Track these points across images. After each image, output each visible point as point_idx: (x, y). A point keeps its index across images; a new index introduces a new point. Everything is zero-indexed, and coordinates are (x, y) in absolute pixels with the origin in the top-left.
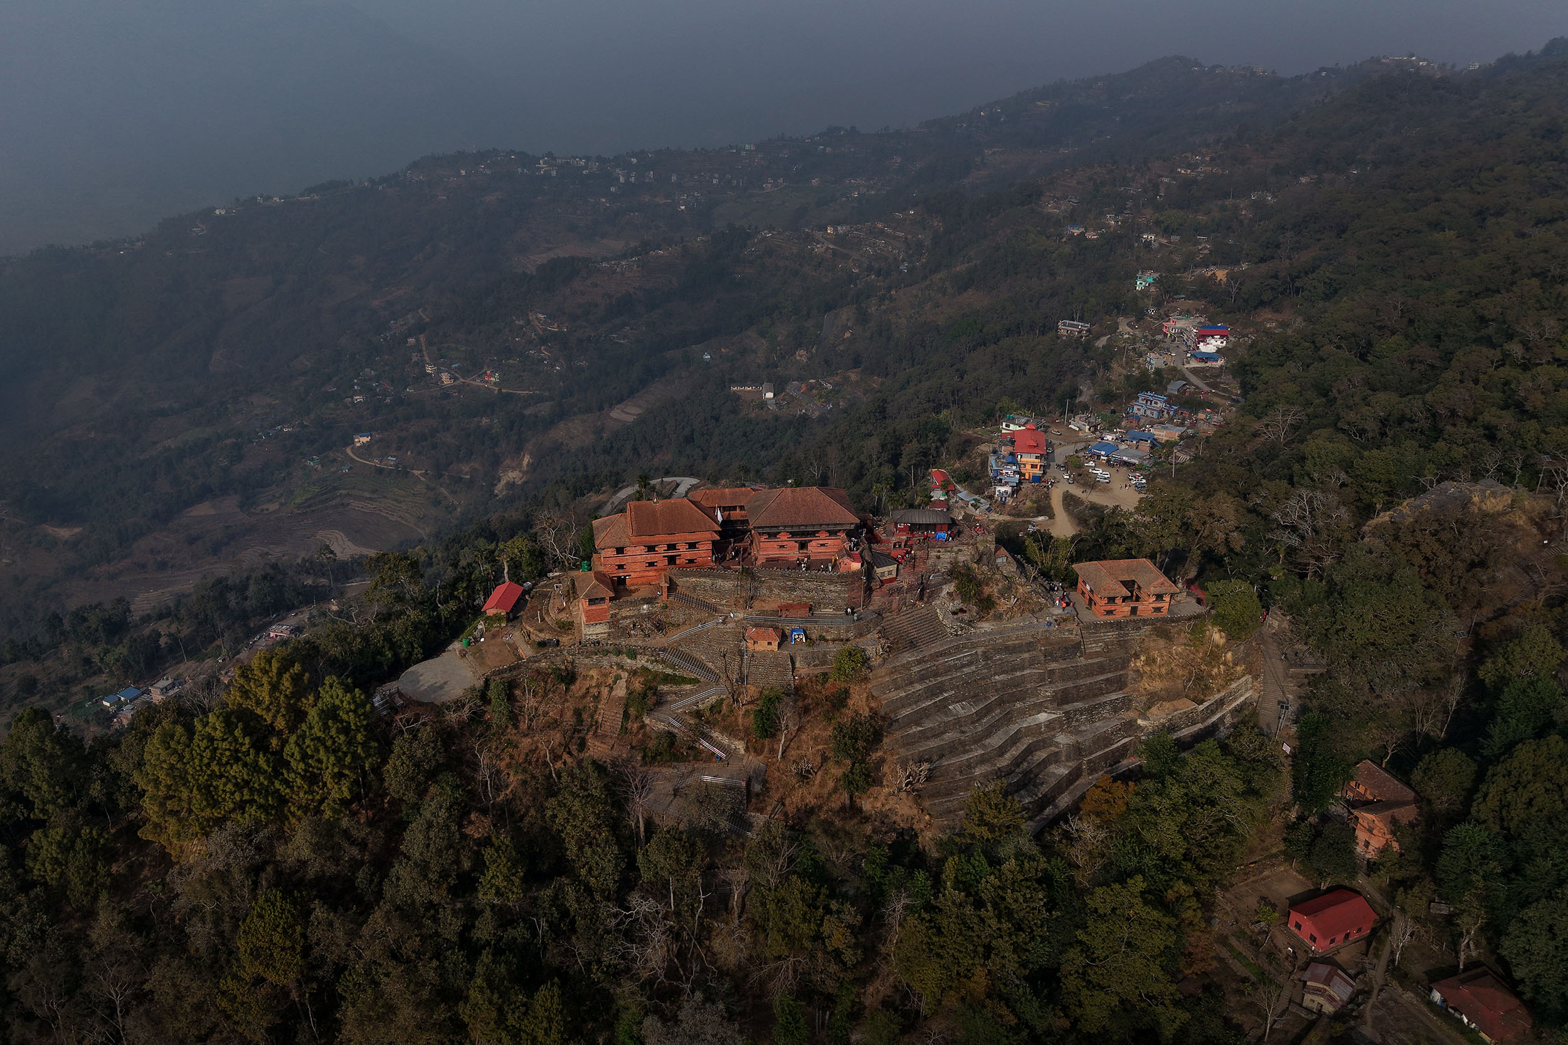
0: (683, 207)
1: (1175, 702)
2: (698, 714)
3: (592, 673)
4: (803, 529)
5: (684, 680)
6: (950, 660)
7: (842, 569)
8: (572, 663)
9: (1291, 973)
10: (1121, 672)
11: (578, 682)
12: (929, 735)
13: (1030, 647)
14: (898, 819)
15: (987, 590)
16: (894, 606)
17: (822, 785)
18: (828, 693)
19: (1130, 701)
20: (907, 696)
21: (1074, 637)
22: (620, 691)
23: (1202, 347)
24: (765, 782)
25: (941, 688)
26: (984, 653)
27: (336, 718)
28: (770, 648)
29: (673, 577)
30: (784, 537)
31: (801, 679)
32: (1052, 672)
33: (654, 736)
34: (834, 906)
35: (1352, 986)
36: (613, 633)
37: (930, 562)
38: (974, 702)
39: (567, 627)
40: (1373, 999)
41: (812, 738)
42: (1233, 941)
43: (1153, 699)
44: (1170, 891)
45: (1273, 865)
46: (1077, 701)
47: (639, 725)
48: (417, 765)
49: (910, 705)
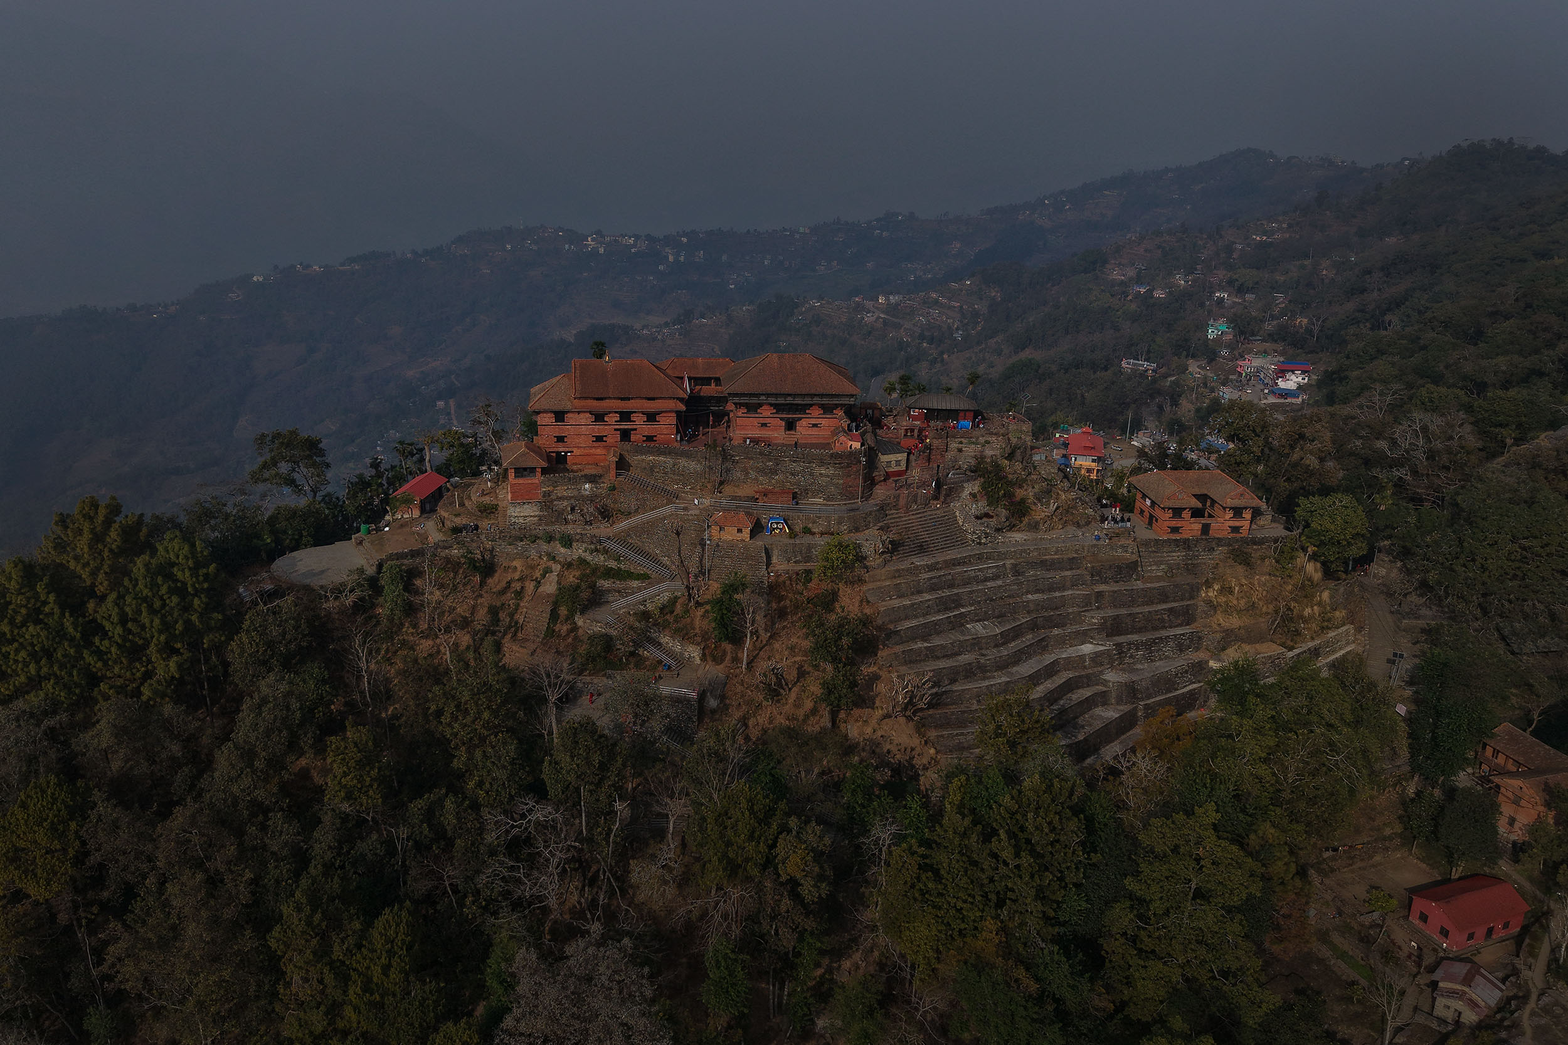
0: (733, 286)
1: (1257, 646)
2: (645, 615)
3: (515, 563)
4: (789, 400)
5: (630, 575)
6: (971, 570)
7: (837, 448)
8: (492, 550)
9: (1415, 976)
10: (1189, 603)
11: (497, 575)
12: (939, 655)
13: (1073, 563)
14: (894, 749)
15: (1020, 493)
16: (902, 502)
17: (797, 705)
18: (811, 594)
19: (1200, 638)
20: (913, 605)
21: (1129, 556)
22: (550, 587)
23: (1281, 384)
24: (723, 697)
25: (957, 602)
26: (1015, 566)
27: (169, 576)
28: (739, 536)
29: (625, 453)
30: (766, 412)
31: (778, 576)
32: (1100, 595)
33: (585, 638)
34: (793, 822)
35: (1501, 990)
36: (545, 516)
37: (949, 456)
38: (1000, 623)
39: (489, 510)
40: (1532, 1004)
41: (787, 648)
42: (1336, 938)
43: (1229, 638)
44: (1252, 836)
45: (1387, 849)
46: (1131, 633)
47: (569, 627)
48: (270, 645)
49: (916, 617)
